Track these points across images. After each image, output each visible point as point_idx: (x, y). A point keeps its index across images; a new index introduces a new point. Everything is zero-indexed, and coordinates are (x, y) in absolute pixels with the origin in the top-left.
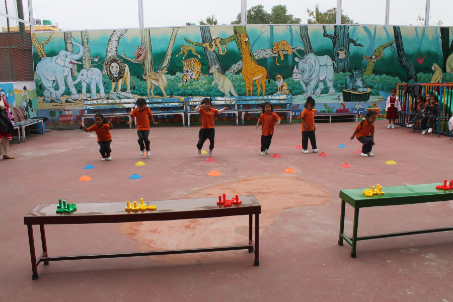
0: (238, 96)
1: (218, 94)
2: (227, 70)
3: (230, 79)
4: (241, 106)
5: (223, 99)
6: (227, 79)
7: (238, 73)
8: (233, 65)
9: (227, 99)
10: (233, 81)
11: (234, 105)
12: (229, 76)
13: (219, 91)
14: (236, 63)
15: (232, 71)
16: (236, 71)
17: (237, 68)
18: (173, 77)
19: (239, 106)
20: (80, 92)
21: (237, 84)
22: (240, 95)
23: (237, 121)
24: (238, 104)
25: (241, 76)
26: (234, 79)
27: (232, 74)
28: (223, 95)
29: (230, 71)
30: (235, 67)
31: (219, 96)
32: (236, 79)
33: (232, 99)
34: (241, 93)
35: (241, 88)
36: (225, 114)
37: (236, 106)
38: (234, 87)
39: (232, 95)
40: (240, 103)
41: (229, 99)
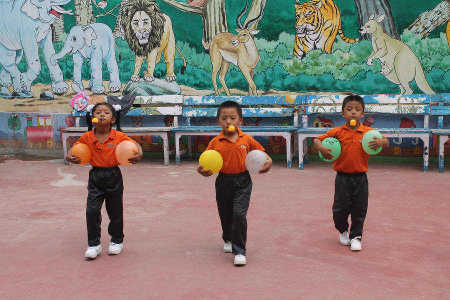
0: (433, 93)
1: (382, 87)
2: (408, 25)
3: (414, 51)
4: (441, 119)
5: (394, 99)
6: (406, 49)
7: (436, 33)
8: (423, 15)
9: (402, 101)
10: (421, 55)
11: (421, 117)
12: (412, 42)
13: (384, 80)
14: (430, 8)
15: (421, 29)
16: (432, 28)
17: (432, 21)
18: (273, 44)
19: (434, 120)
20: (68, 76)
21: (431, 63)
22: (438, 90)
23: (426, 158)
24: (433, 113)
25: (445, 41)
26: (425, 50)
27: (420, 36)
28: (393, 90)
29: (414, 28)
30: (428, 19)
31: (384, 92)
32: (430, 49)
33: (416, 101)
34: (443, 86)
35: (442, 73)
36: (397, 139)
37: (427, 119)
38: (424, 69)
39: (417, 91)
40: (438, 113)
41: (409, 100)
